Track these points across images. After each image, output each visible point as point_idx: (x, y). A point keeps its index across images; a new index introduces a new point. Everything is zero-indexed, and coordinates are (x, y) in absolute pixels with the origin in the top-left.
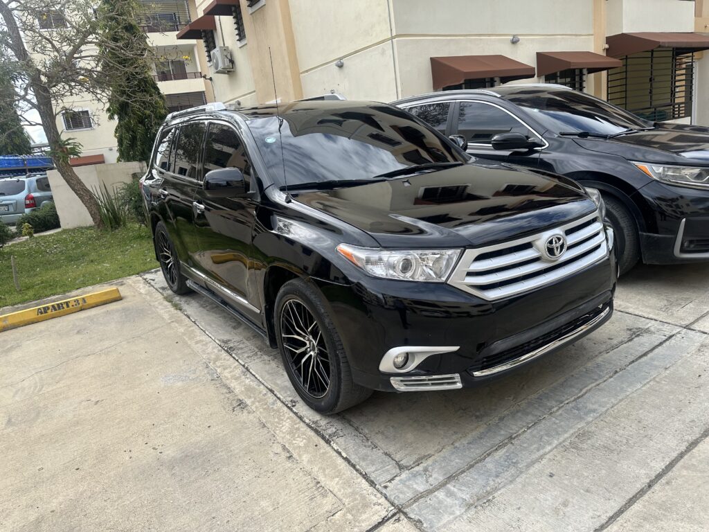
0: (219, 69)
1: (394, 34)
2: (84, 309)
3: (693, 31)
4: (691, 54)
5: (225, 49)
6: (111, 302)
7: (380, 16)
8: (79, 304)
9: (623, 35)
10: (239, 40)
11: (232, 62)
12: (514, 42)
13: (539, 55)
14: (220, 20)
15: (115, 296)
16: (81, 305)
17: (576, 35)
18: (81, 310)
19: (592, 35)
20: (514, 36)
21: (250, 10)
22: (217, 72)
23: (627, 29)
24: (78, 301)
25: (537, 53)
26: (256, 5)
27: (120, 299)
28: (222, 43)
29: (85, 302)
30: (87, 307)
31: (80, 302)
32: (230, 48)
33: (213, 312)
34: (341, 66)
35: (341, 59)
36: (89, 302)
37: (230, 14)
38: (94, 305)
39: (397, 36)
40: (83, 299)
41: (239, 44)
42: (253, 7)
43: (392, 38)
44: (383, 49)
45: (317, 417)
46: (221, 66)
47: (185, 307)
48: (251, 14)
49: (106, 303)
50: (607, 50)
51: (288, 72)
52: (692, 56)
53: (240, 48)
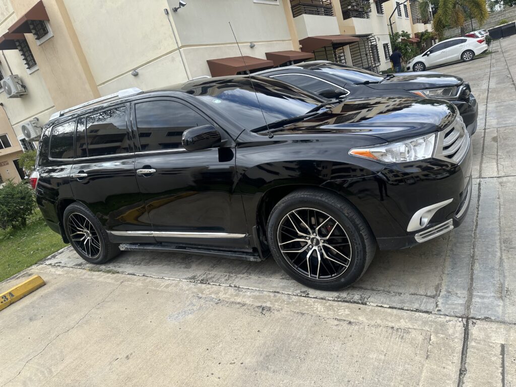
0: (12, 94)
1: (180, 45)
2: (13, 303)
3: (339, 34)
4: (342, 48)
5: (15, 78)
6: (37, 289)
7: (165, 34)
8: (7, 299)
9: (309, 38)
10: (28, 68)
11: (24, 86)
12: (252, 47)
13: (267, 54)
14: (3, 54)
15: (38, 283)
16: (9, 299)
17: (283, 41)
18: (11, 304)
19: (290, 40)
20: (251, 43)
21: (38, 42)
22: (11, 97)
23: (311, 34)
24: (5, 296)
25: (266, 53)
26: (44, 37)
27: (43, 284)
28: (10, 73)
29: (12, 296)
30: (16, 300)
31: (8, 297)
32: (19, 76)
33: (152, 264)
34: (136, 75)
35: (134, 70)
36: (16, 294)
37: (14, 48)
38: (22, 296)
39: (183, 47)
40: (10, 293)
41: (29, 71)
42: (41, 39)
43: (179, 48)
44: (173, 57)
45: (335, 294)
46: (14, 91)
47: (120, 270)
48: (39, 45)
49: (33, 291)
50: (301, 49)
51: (87, 86)
52: (343, 49)
53: (30, 74)
